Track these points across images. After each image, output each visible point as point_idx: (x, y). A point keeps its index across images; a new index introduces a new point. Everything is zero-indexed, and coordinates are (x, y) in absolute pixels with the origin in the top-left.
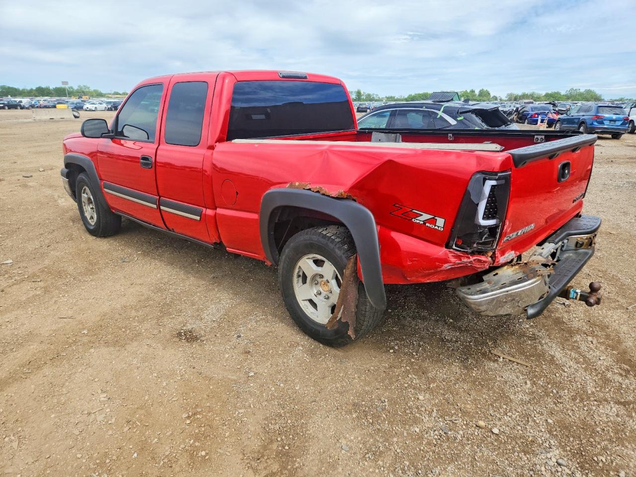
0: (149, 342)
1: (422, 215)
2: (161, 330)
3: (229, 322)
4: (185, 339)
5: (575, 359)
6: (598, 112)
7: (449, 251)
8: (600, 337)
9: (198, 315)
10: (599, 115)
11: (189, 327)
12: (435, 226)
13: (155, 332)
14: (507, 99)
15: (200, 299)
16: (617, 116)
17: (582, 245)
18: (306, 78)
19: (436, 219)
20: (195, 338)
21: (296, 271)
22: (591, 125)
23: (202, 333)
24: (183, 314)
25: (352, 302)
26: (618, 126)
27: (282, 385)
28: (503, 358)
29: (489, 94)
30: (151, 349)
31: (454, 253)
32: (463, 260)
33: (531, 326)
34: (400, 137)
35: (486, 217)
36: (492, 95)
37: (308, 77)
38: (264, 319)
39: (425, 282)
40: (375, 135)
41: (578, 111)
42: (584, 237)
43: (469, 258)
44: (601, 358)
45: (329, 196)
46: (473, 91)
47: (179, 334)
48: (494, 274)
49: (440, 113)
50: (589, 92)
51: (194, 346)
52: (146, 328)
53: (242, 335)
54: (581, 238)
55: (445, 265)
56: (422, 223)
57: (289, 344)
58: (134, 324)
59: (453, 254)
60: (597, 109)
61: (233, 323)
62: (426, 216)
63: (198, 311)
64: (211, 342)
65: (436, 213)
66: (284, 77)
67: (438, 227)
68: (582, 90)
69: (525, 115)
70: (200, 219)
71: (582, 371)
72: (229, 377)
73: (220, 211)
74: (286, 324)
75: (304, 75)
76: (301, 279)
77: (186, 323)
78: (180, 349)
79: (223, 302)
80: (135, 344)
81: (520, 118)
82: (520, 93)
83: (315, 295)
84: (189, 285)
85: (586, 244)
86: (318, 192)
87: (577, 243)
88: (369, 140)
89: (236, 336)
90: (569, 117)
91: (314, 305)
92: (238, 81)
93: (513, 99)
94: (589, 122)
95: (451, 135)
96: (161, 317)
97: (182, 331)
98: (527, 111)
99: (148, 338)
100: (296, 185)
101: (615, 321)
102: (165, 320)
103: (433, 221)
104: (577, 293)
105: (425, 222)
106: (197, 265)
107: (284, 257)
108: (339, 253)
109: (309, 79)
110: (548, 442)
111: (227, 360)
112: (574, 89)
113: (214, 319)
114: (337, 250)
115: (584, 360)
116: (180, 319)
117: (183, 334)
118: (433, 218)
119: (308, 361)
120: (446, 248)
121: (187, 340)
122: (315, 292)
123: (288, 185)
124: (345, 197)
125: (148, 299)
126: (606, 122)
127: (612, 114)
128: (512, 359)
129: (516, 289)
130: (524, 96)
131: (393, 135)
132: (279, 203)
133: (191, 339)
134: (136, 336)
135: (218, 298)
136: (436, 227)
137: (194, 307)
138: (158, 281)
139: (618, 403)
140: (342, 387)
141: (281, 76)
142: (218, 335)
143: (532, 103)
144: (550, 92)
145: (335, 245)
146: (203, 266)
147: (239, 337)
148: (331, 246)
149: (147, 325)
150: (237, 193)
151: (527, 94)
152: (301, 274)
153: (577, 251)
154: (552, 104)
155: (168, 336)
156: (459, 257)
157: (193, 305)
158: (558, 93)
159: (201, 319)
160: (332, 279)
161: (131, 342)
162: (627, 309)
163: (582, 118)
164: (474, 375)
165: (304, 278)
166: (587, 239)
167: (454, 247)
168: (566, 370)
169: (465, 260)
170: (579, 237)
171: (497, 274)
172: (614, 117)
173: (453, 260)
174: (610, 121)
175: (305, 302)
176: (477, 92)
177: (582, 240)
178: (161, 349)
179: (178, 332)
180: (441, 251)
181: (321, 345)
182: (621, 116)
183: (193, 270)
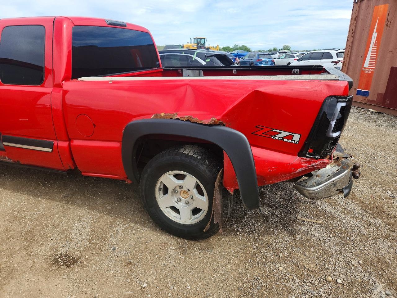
0: (27, 276)
1: (281, 133)
2: (35, 260)
3: (98, 237)
4: (63, 265)
5: (343, 212)
6: (259, 57)
7: (302, 159)
9: (66, 237)
10: (260, 59)
11: (62, 251)
12: (292, 140)
13: (30, 264)
15: (61, 220)
16: (269, 59)
18: (125, 26)
19: (293, 136)
20: (73, 260)
21: (158, 185)
22: (256, 64)
23: (78, 253)
24: (50, 239)
25: (219, 206)
26: (269, 65)
27: (175, 288)
28: (306, 221)
30: (33, 284)
31: (306, 160)
32: (312, 164)
34: (202, 72)
35: (334, 130)
37: (127, 26)
38: (128, 227)
40: (185, 71)
41: (249, 57)
43: (317, 162)
45: (201, 124)
47: (56, 261)
49: (195, 57)
50: (244, 46)
51: (76, 270)
52: (18, 261)
53: (117, 248)
55: (299, 170)
56: (281, 139)
57: (160, 246)
58: (3, 260)
59: (304, 161)
60: (259, 55)
61: (103, 238)
62: (284, 134)
63: (63, 232)
64: (91, 261)
65: (294, 130)
66: (110, 24)
67: (294, 141)
68: (241, 46)
70: (52, 150)
71: (352, 220)
72: (124, 293)
73: (76, 142)
74: (148, 228)
75: (124, 24)
76: (162, 191)
77: (57, 248)
78: (64, 277)
79: (84, 219)
80: (13, 282)
83: (176, 202)
84: (43, 208)
86: (188, 120)
88: (181, 75)
89: (111, 250)
90: (244, 61)
91: (177, 211)
92: (75, 25)
94: (255, 63)
95: (235, 70)
96: (29, 246)
97: (57, 257)
99: (25, 272)
100: (162, 116)
102: (35, 249)
103: (291, 137)
105: (283, 138)
106: (43, 188)
107: (146, 176)
108: (202, 167)
109: (128, 27)
110: (371, 280)
111: (114, 276)
112: (237, 45)
113: (84, 238)
114: (200, 166)
116: (50, 244)
117: (59, 260)
118: (291, 134)
119: (184, 258)
120: (298, 156)
121: (66, 265)
122: (176, 200)
123: (153, 116)
124: (218, 123)
125: (7, 230)
126: (264, 63)
127: (266, 58)
128: (311, 221)
131: (197, 71)
132: (146, 132)
133: (70, 262)
134: (11, 273)
135: (78, 215)
136: (293, 142)
137: (58, 229)
138: (10, 210)
139: (384, 238)
140: (221, 275)
141: (108, 23)
142: (94, 253)
145: (198, 162)
146: (49, 188)
147: (114, 249)
148: (195, 163)
149: (18, 258)
150: (94, 125)
152: (162, 187)
155: (45, 265)
156: (309, 162)
157: (56, 227)
158: (229, 47)
159: (71, 240)
160: (194, 188)
161: (7, 281)
163: (251, 61)
164: (299, 239)
165: (165, 190)
167: (307, 155)
168: (344, 221)
169: (314, 164)
172: (267, 60)
173: (305, 165)
174: (265, 62)
175: (167, 208)
178: (44, 281)
179: (53, 259)
180: (295, 159)
181: (186, 241)
182: (270, 60)
183: (41, 193)
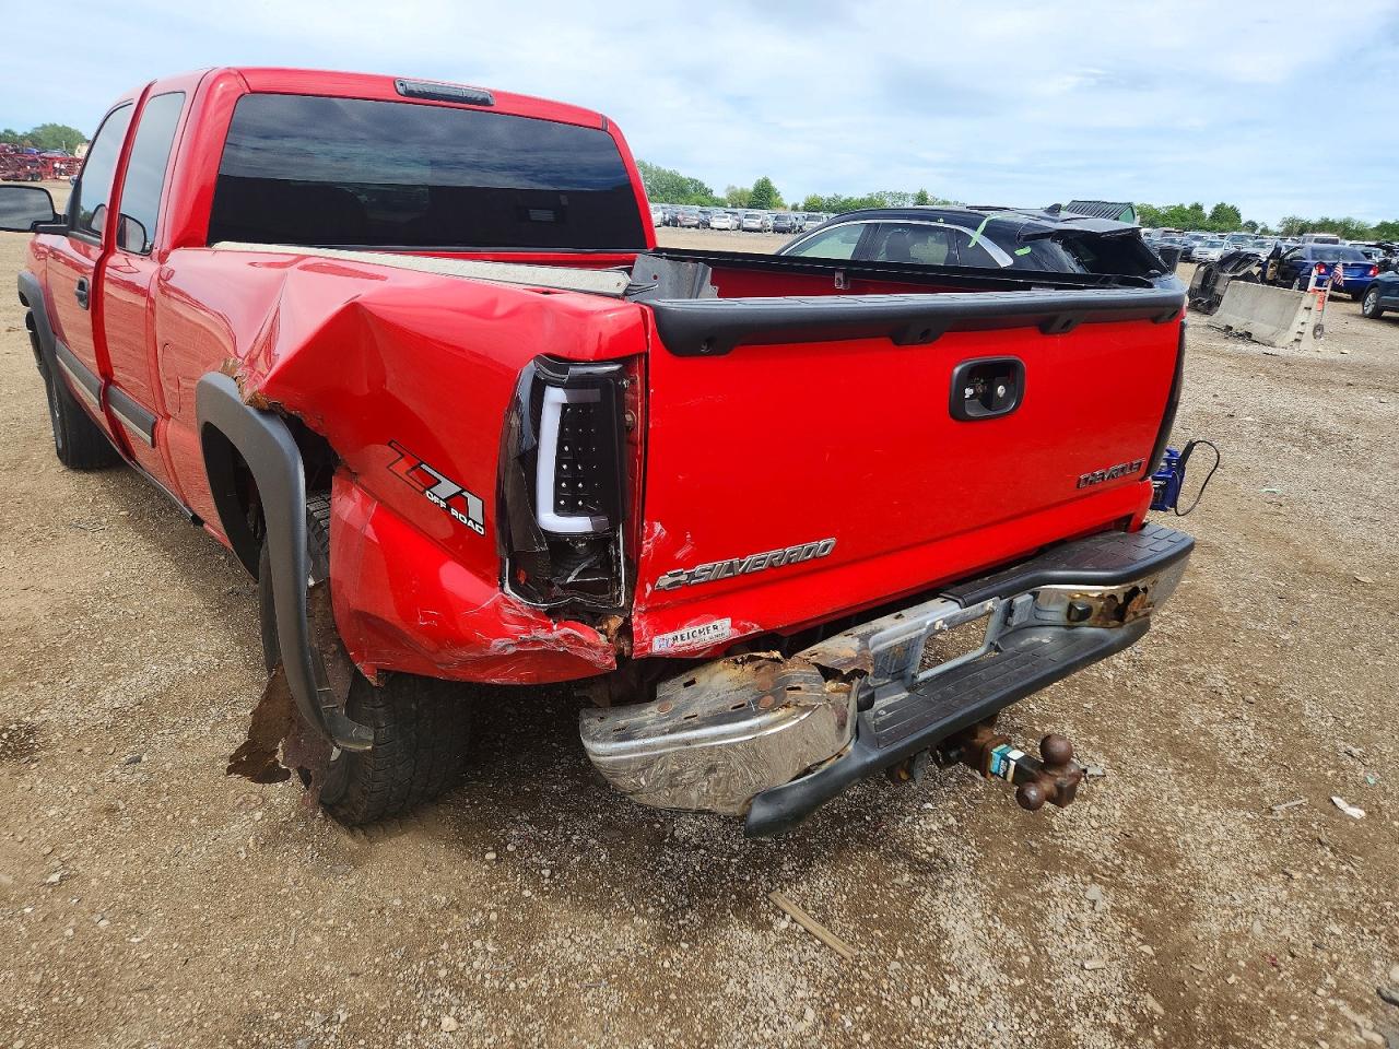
1: (440, 481)
5: (1008, 954)
7: (505, 601)
8: (1131, 890)
11: (38, 719)
12: (468, 518)
14: (1281, 230)
15: (145, 644)
17: (1085, 615)
18: (485, 102)
19: (467, 499)
23: (57, 737)
28: (793, 920)
29: (1238, 216)
32: (533, 632)
33: (947, 829)
35: (564, 507)
36: (1244, 219)
39: (487, 681)
42: (1094, 591)
43: (550, 630)
44: (1087, 966)
46: (1197, 208)
48: (687, 680)
49: (977, 236)
54: (1084, 595)
55: (494, 642)
56: (443, 504)
62: (448, 486)
65: (463, 479)
66: (410, 93)
67: (475, 523)
69: (1294, 267)
70: (152, 441)
71: (999, 1000)
75: (481, 96)
81: (1284, 275)
82: (1315, 219)
85: (1101, 613)
87: (1071, 607)
92: (253, 92)
93: (1297, 230)
97: (13, 726)
98: (1301, 258)
100: (228, 366)
101: (1209, 845)
103: (461, 503)
104: (1007, 760)
105: (448, 503)
115: (1034, 962)
118: (461, 493)
123: (223, 364)
124: (267, 408)
125: (24, 631)
128: (815, 927)
129: (715, 738)
130: (1325, 226)
133: (14, 751)
135: (189, 648)
136: (471, 523)
137: (107, 665)
141: (403, 89)
143: (1336, 242)
144: (1391, 221)
151: (1333, 223)
153: (1071, 631)
154: (1383, 248)
156: (526, 623)
162: (1271, 811)
166: (1100, 598)
167: (508, 589)
168: (953, 988)
169: (541, 634)
170: (1079, 592)
171: (693, 682)
173: (513, 628)
176: (1208, 211)
177: (1084, 600)
180: (488, 599)
